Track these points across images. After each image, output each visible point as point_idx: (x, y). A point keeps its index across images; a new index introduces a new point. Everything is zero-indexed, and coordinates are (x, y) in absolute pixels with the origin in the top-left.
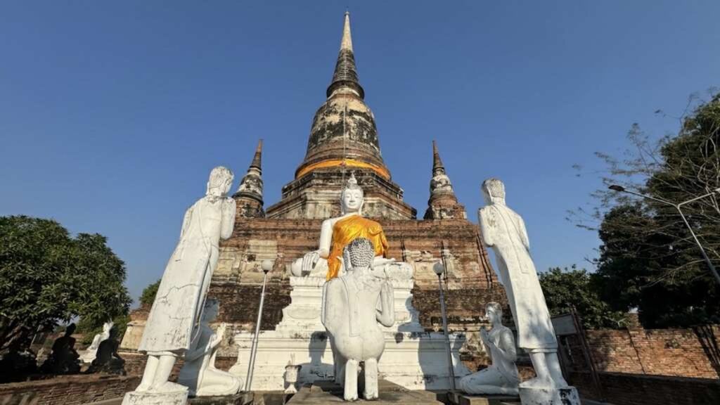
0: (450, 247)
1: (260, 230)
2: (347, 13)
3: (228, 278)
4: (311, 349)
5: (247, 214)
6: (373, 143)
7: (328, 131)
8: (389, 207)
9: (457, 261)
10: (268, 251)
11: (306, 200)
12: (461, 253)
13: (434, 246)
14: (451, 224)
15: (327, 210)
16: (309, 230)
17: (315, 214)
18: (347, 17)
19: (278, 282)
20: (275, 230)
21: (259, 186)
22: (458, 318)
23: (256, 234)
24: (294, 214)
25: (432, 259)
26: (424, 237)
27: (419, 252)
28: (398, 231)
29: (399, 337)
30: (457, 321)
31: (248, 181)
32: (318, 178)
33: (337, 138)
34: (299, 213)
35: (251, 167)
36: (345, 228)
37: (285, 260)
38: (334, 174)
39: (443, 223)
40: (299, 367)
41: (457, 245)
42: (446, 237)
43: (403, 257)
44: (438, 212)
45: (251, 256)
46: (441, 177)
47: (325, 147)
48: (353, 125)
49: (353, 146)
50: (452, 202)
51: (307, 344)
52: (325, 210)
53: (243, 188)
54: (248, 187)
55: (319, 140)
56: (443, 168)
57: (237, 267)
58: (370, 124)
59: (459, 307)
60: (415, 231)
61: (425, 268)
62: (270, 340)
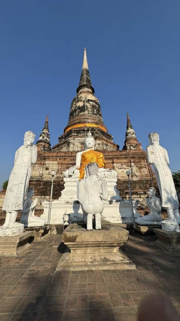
0: (134, 162)
1: (50, 157)
2: (85, 49)
3: (38, 178)
4: (74, 207)
5: (44, 150)
6: (99, 115)
7: (78, 110)
8: (107, 145)
9: (137, 168)
10: (54, 166)
11: (69, 143)
12: (139, 165)
13: (127, 162)
14: (134, 152)
15: (79, 147)
16: (72, 156)
17: (74, 149)
18: (85, 50)
19: (59, 179)
20: (56, 156)
21: (48, 137)
22: (137, 192)
23: (48, 159)
24: (64, 149)
25: (126, 168)
26: (122, 158)
27: (120, 165)
28: (111, 155)
29: (111, 202)
30: (136, 193)
31: (43, 135)
32: (74, 133)
33: (82, 113)
34: (67, 149)
35: (44, 128)
36: (87, 156)
37: (62, 169)
38: (82, 131)
39: (131, 151)
40: (69, 215)
41: (137, 161)
42: (132, 158)
43: (113, 167)
44: (129, 146)
45: (47, 168)
46: (130, 130)
47: (77, 118)
48: (89, 107)
49: (90, 117)
50: (135, 142)
51: (72, 206)
52: (78, 147)
53: (41, 138)
54: (43, 138)
55: (74, 114)
56: (131, 126)
57: (41, 173)
58: (97, 106)
59: (138, 188)
60: (118, 155)
61: (123, 171)
62: (56, 204)
